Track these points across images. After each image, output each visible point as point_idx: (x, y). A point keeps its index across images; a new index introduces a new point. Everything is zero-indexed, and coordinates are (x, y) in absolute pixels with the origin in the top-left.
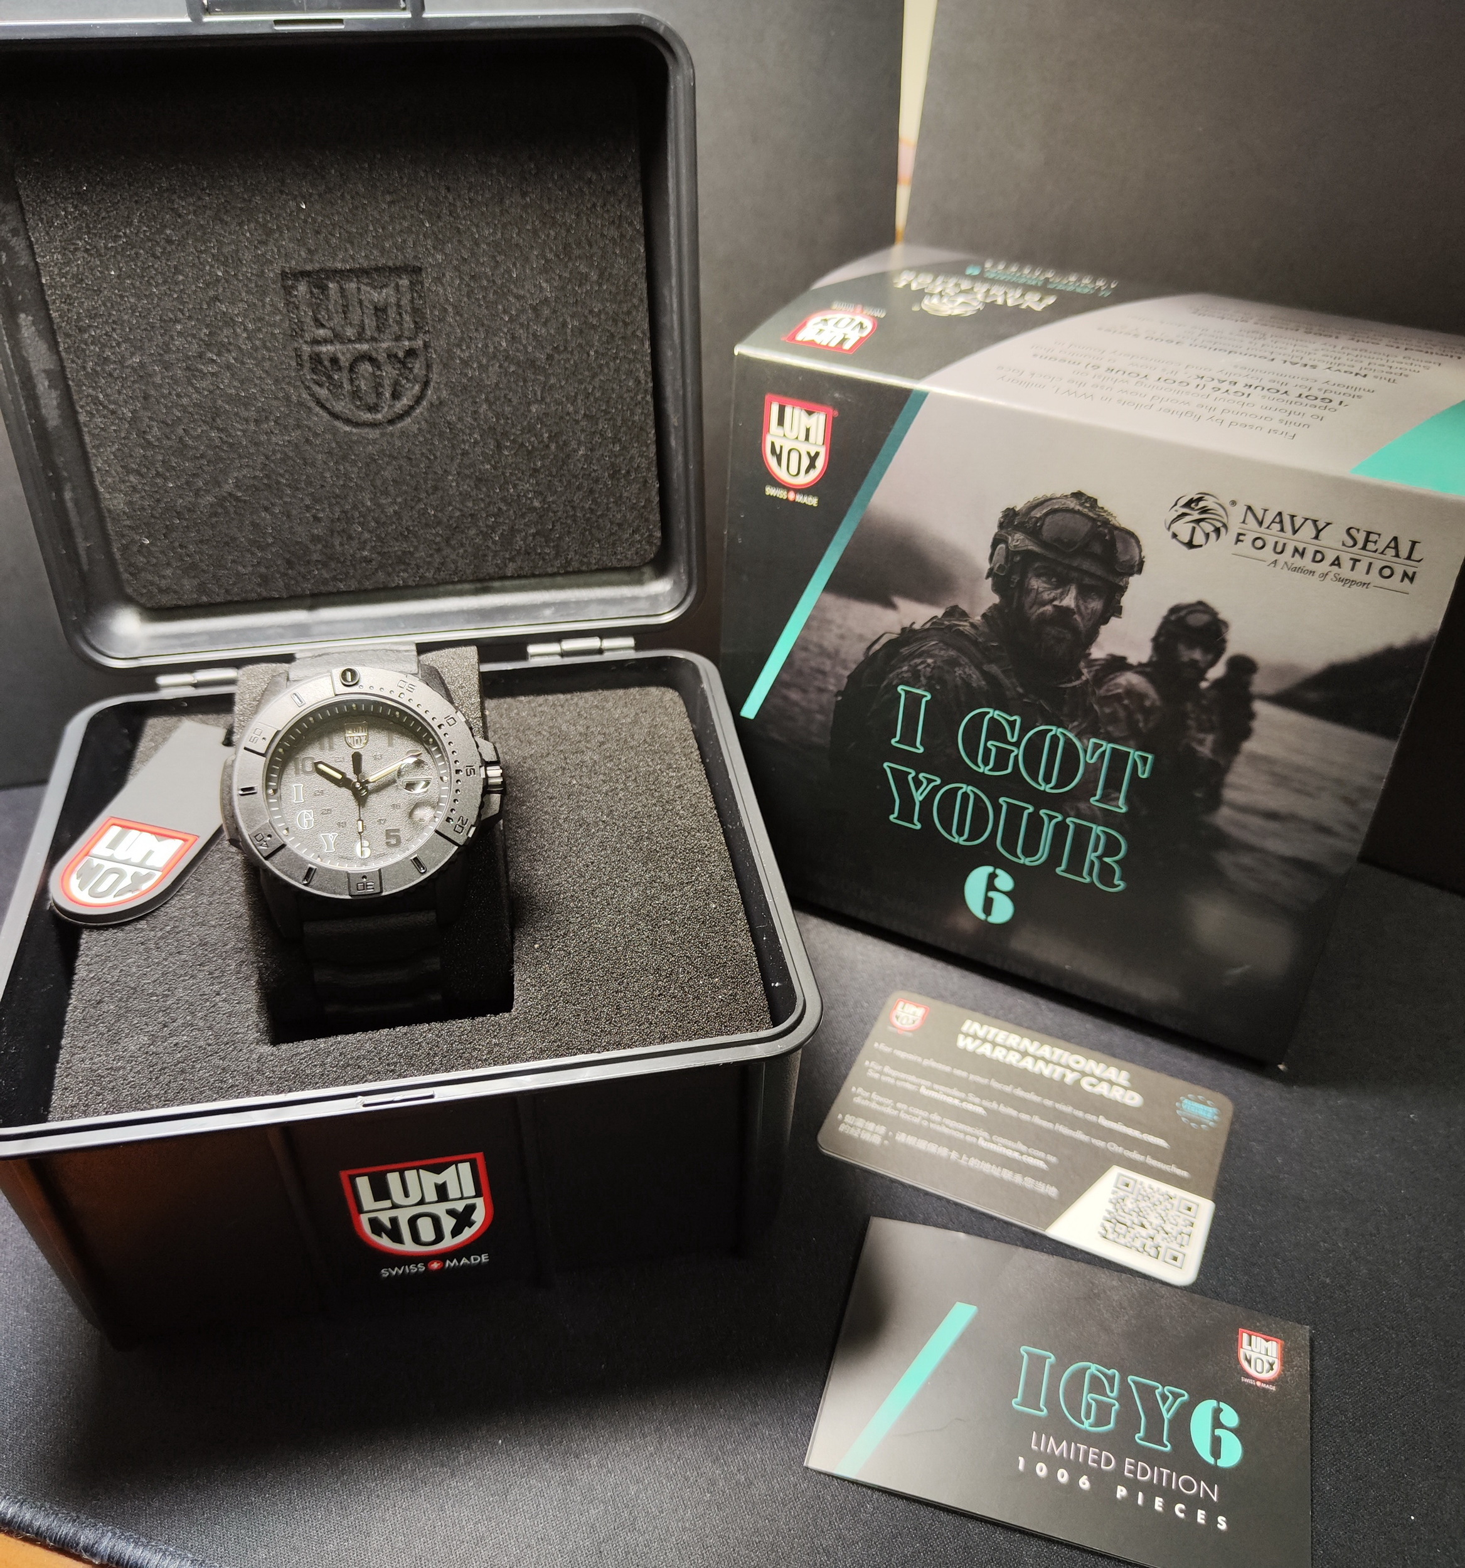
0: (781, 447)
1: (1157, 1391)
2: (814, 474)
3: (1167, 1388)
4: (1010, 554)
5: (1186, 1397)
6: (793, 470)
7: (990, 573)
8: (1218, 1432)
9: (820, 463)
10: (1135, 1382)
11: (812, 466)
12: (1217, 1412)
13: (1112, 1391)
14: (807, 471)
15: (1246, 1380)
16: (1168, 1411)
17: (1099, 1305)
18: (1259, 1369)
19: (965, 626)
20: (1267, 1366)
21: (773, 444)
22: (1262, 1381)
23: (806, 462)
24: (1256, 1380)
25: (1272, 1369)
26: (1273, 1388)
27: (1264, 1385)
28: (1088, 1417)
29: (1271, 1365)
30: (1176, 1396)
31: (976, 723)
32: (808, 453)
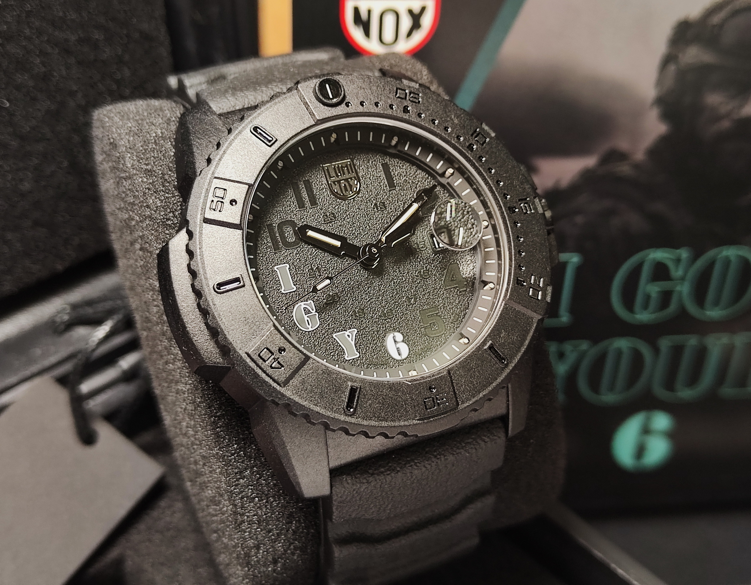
0: (369, 12)
2: (418, 37)
4: (682, 74)
6: (389, 35)
7: (660, 101)
9: (427, 21)
11: (416, 25)
14: (409, 34)
19: (624, 169)
21: (356, 11)
23: (406, 23)
31: (635, 273)
32: (410, 12)
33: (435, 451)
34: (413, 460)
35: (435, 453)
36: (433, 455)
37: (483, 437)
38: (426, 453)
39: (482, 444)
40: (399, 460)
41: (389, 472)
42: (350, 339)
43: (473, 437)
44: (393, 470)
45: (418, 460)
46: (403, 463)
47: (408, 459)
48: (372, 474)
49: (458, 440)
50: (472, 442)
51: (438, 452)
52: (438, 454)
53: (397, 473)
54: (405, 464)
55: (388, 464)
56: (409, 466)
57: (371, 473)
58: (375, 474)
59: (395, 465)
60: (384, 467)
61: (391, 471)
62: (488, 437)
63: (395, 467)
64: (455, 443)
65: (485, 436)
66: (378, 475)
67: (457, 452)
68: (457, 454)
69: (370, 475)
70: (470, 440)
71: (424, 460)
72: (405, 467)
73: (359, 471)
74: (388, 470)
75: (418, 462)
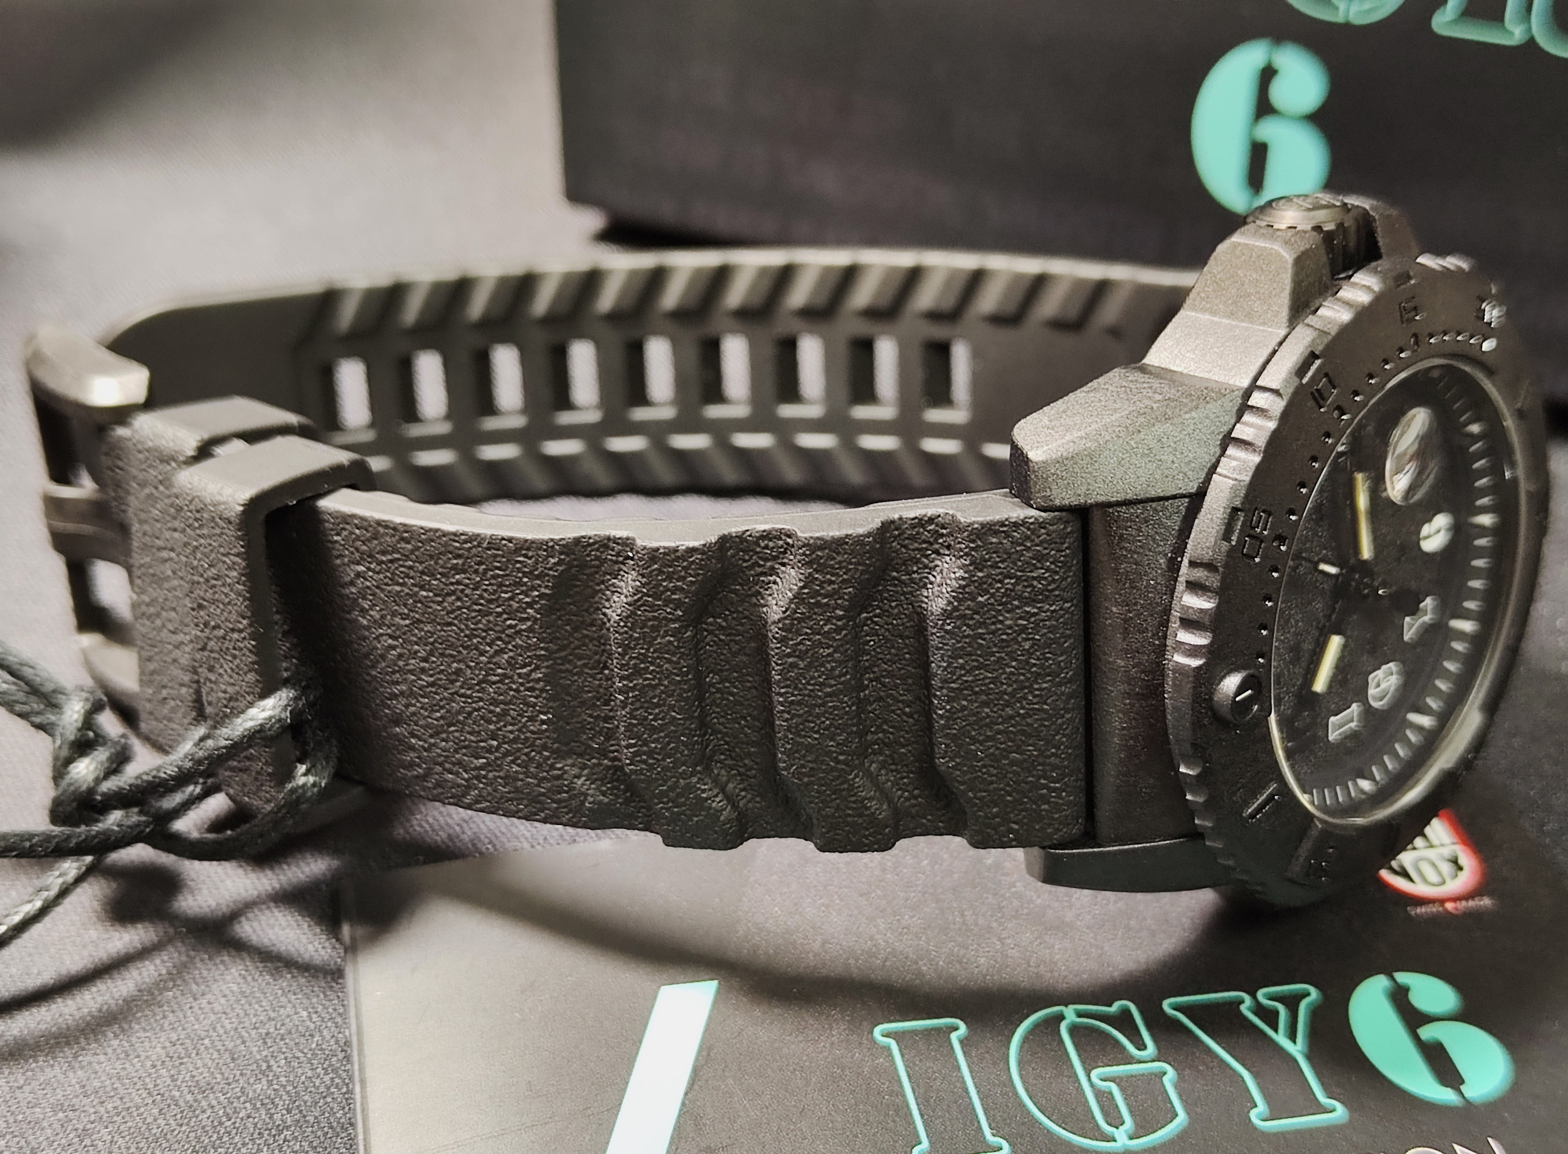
1: (1244, 1008)
3: (1261, 994)
5: (1314, 994)
8: (1427, 1032)
10: (1177, 1008)
12: (1400, 998)
13: (1142, 1046)
15: (1421, 910)
16: (1293, 1037)
17: (1013, 885)
18: (1433, 877)
20: (1446, 868)
22: (1455, 899)
24: (1442, 901)
25: (1461, 868)
26: (1486, 902)
27: (1463, 904)
28: (1117, 1122)
29: (1455, 861)
30: (1292, 1001)
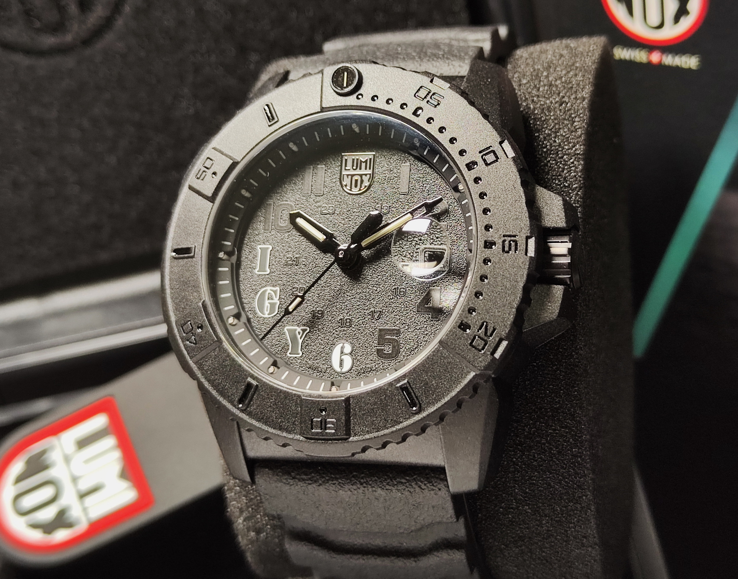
33: (362, 478)
34: (337, 479)
35: (362, 481)
36: (360, 482)
37: (419, 483)
38: (353, 476)
39: (418, 489)
40: (323, 473)
41: (310, 482)
42: (299, 336)
43: (408, 478)
44: (315, 482)
45: (343, 481)
46: (327, 478)
47: (333, 476)
48: (294, 478)
49: (391, 475)
50: (405, 483)
51: (365, 480)
52: (365, 482)
53: (319, 486)
54: (328, 480)
55: (311, 473)
56: (331, 483)
57: (293, 476)
58: (296, 478)
59: (318, 477)
60: (306, 475)
61: (313, 482)
62: (425, 485)
63: (317, 479)
64: (386, 477)
65: (422, 482)
66: (299, 480)
67: (387, 488)
68: (387, 489)
69: (291, 478)
70: (403, 481)
71: (349, 483)
72: (328, 483)
73: (282, 469)
74: (310, 479)
75: (342, 483)
